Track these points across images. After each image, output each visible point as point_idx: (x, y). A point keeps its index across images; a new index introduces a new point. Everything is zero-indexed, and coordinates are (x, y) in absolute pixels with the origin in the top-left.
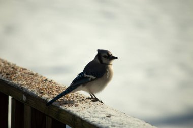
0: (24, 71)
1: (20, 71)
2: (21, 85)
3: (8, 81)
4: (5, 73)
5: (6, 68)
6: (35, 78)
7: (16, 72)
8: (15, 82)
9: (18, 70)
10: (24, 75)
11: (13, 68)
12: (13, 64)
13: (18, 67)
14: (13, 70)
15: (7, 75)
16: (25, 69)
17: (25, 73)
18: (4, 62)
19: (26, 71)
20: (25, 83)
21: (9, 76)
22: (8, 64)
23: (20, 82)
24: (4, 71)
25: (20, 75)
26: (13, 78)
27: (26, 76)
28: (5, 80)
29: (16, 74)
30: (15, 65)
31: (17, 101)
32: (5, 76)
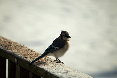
0: (16, 44)
1: (13, 44)
2: (14, 52)
3: (6, 50)
4: (4, 45)
5: (5, 42)
6: (23, 48)
7: (11, 44)
8: (10, 51)
9: (12, 43)
10: (16, 47)
11: (9, 42)
12: (9, 40)
13: (12, 42)
14: (9, 43)
15: (6, 46)
16: (16, 43)
17: (16, 45)
18: (3, 39)
19: (17, 44)
20: (16, 51)
21: (7, 47)
22: (6, 40)
23: (13, 51)
24: (4, 44)
25: (13, 47)
26: (9, 48)
27: (17, 47)
28: (4, 49)
29: (11, 46)
30: (10, 40)
32: (4, 47)
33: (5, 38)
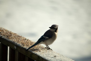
0: (15, 35)
1: (13, 35)
2: (14, 41)
3: (7, 39)
4: (6, 35)
5: (6, 33)
6: (21, 38)
7: (12, 35)
8: (11, 40)
9: (12, 34)
10: (15, 37)
11: (10, 33)
12: (10, 31)
13: (13, 33)
14: (10, 34)
15: (7, 36)
16: (16, 34)
17: (16, 36)
18: (6, 31)
19: (16, 35)
20: (16, 40)
21: (8, 37)
22: (8, 31)
23: (13, 40)
24: (6, 34)
25: (13, 37)
26: (10, 38)
27: (16, 37)
28: (6, 39)
29: (12, 36)
30: (11, 32)
31: (12, 49)
32: (6, 37)
33: (7, 30)
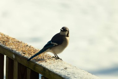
0: (13, 40)
1: (11, 40)
3: (4, 46)
4: (2, 41)
6: (20, 44)
7: (9, 40)
8: (8, 47)
9: (10, 39)
10: (13, 42)
11: (7, 38)
12: (7, 36)
13: (10, 37)
14: (7, 39)
15: (4, 42)
16: (14, 39)
17: (14, 41)
18: (1, 34)
19: (15, 40)
20: (14, 47)
22: (4, 35)
23: (11, 47)
25: (11, 43)
26: (7, 44)
27: (15, 43)
28: (2, 45)
29: (9, 42)
30: (8, 36)
31: (9, 58)
32: (2, 43)
